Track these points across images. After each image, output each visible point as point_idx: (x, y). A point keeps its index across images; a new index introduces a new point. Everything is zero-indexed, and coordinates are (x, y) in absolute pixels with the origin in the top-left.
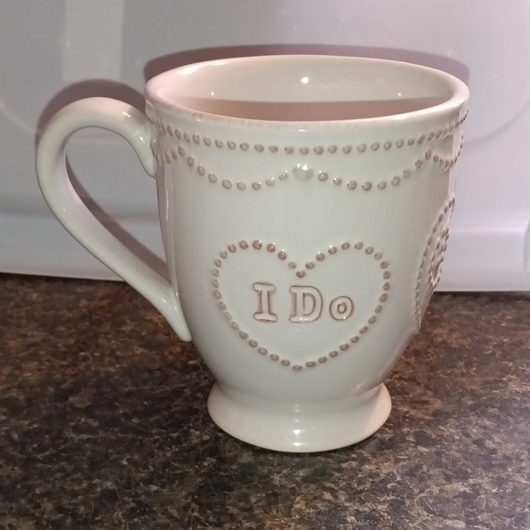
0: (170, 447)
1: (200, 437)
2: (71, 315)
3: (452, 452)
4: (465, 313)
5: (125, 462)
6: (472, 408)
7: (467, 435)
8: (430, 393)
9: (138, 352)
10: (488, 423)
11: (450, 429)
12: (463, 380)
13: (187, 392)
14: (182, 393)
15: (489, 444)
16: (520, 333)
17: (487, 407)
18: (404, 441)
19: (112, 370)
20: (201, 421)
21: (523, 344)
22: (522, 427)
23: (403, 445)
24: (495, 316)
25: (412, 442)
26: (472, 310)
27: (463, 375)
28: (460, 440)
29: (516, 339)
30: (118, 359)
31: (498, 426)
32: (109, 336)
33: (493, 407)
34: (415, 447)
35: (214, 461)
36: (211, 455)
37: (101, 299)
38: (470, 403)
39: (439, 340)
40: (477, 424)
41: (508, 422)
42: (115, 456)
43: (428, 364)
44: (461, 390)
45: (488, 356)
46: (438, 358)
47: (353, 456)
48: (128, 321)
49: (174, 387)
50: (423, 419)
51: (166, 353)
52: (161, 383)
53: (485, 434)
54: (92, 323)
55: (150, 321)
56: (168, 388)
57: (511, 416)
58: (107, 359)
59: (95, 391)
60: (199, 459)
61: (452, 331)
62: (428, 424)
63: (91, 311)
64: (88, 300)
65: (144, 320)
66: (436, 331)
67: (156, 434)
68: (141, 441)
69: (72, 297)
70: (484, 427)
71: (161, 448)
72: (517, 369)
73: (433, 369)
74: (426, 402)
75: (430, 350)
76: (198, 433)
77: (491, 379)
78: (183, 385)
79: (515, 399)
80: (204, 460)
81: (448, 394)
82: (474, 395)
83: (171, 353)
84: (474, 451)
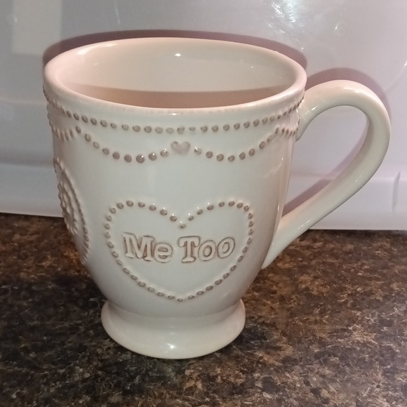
0: (55, 383)
1: (83, 374)
2: (4, 248)
3: (291, 400)
4: (330, 261)
5: (14, 396)
6: (317, 356)
7: (307, 383)
8: (285, 339)
9: (50, 287)
10: (328, 372)
11: (293, 377)
12: (315, 327)
13: (82, 329)
14: (78, 329)
15: (324, 393)
16: (373, 283)
17: (330, 356)
18: (253, 386)
19: (25, 304)
20: (87, 359)
21: (373, 294)
22: (356, 377)
23: (251, 390)
24: (355, 266)
25: (260, 388)
26: (337, 258)
27: (316, 322)
28: (300, 388)
29: (368, 289)
30: (32, 293)
31: (336, 376)
32: (30, 271)
33: (335, 356)
34: (261, 393)
35: (88, 399)
36: (87, 393)
37: (32, 235)
38: (316, 351)
39: (303, 286)
40: (318, 373)
41: (345, 372)
42: (8, 389)
43: (288, 310)
44: (311, 338)
45: (340, 305)
46: (299, 304)
47: (207, 399)
48: (49, 256)
49: (72, 324)
50: (273, 365)
51: (73, 289)
52: (62, 320)
53: (323, 383)
54: (19, 257)
55: (67, 257)
56: (66, 325)
57: (348, 365)
58: (23, 293)
59: (5, 324)
60: (77, 396)
61: (316, 278)
62: (277, 370)
63: (21, 245)
64: (21, 235)
65: (62, 255)
66: (302, 278)
67: (46, 370)
68: (32, 375)
69: (9, 231)
70: (323, 376)
71: (47, 384)
72: (363, 318)
73: (292, 315)
74: (279, 348)
75: (293, 297)
76: (81, 370)
77: (339, 327)
78: (80, 322)
79: (355, 349)
80: (80, 398)
81: (299, 342)
82: (322, 343)
83: (77, 290)
84: (310, 399)
